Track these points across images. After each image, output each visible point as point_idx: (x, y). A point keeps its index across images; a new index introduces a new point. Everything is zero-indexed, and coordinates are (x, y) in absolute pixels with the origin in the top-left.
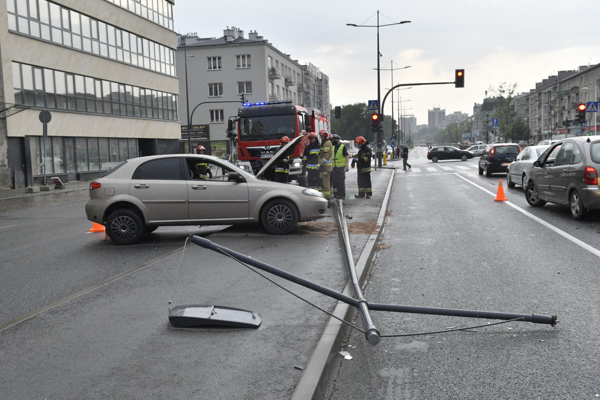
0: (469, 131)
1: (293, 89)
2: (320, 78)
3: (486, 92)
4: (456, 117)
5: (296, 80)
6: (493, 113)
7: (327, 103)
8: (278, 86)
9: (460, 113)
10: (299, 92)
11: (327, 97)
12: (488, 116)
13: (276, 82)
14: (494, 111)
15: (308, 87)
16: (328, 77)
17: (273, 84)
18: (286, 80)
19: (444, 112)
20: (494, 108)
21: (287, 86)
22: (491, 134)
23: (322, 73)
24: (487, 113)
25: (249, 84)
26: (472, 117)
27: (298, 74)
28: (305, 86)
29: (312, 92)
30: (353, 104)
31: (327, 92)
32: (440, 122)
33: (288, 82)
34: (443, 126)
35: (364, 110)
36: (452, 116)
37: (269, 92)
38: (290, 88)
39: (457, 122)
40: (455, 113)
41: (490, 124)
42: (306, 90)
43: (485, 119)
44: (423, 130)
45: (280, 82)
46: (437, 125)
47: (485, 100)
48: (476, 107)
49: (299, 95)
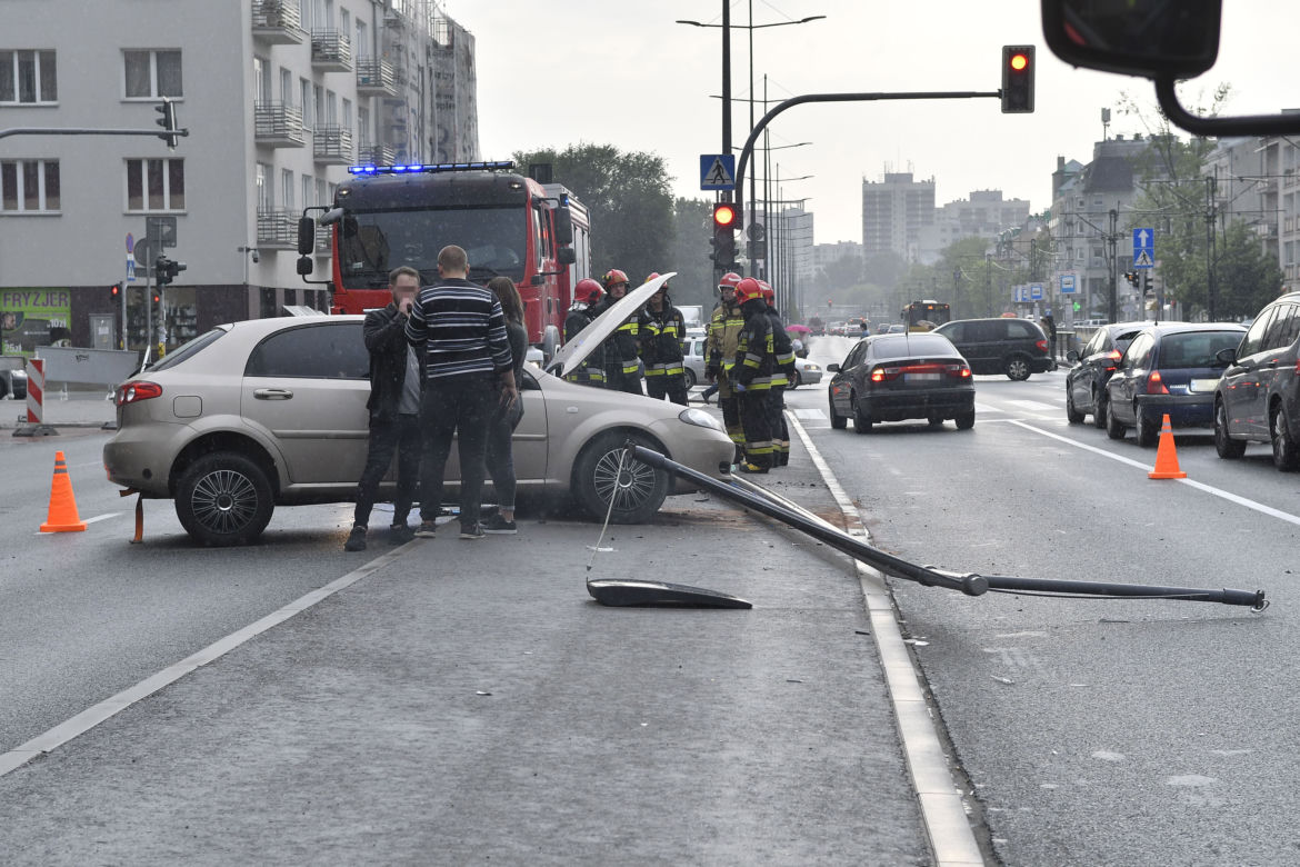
0: (1035, 276)
1: (342, 84)
2: (443, 41)
3: (1106, 116)
4: (981, 212)
5: (354, 48)
6: (1135, 201)
7: (470, 145)
8: (285, 73)
9: (996, 196)
10: (363, 95)
11: (470, 121)
12: (1114, 214)
13: (281, 54)
14: (1140, 193)
15: (399, 78)
16: (473, 38)
17: (266, 63)
18: (316, 48)
19: (928, 191)
20: (1137, 179)
21: (319, 72)
22: (1125, 288)
23: (450, 23)
24: (1110, 202)
25: (170, 59)
26: (1048, 215)
27: (360, 24)
28: (387, 72)
29: (413, 99)
30: (560, 150)
31: (471, 99)
32: (912, 236)
33: (324, 56)
34: (925, 252)
35: (604, 178)
36: (961, 208)
37: (253, 95)
38: (333, 80)
39: (983, 234)
40: (975, 195)
41: (1126, 247)
42: (391, 89)
43: (1104, 225)
44: (843, 263)
45: (294, 58)
46: (899, 244)
47: (1103, 148)
48: (1063, 175)
49: (363, 111)
